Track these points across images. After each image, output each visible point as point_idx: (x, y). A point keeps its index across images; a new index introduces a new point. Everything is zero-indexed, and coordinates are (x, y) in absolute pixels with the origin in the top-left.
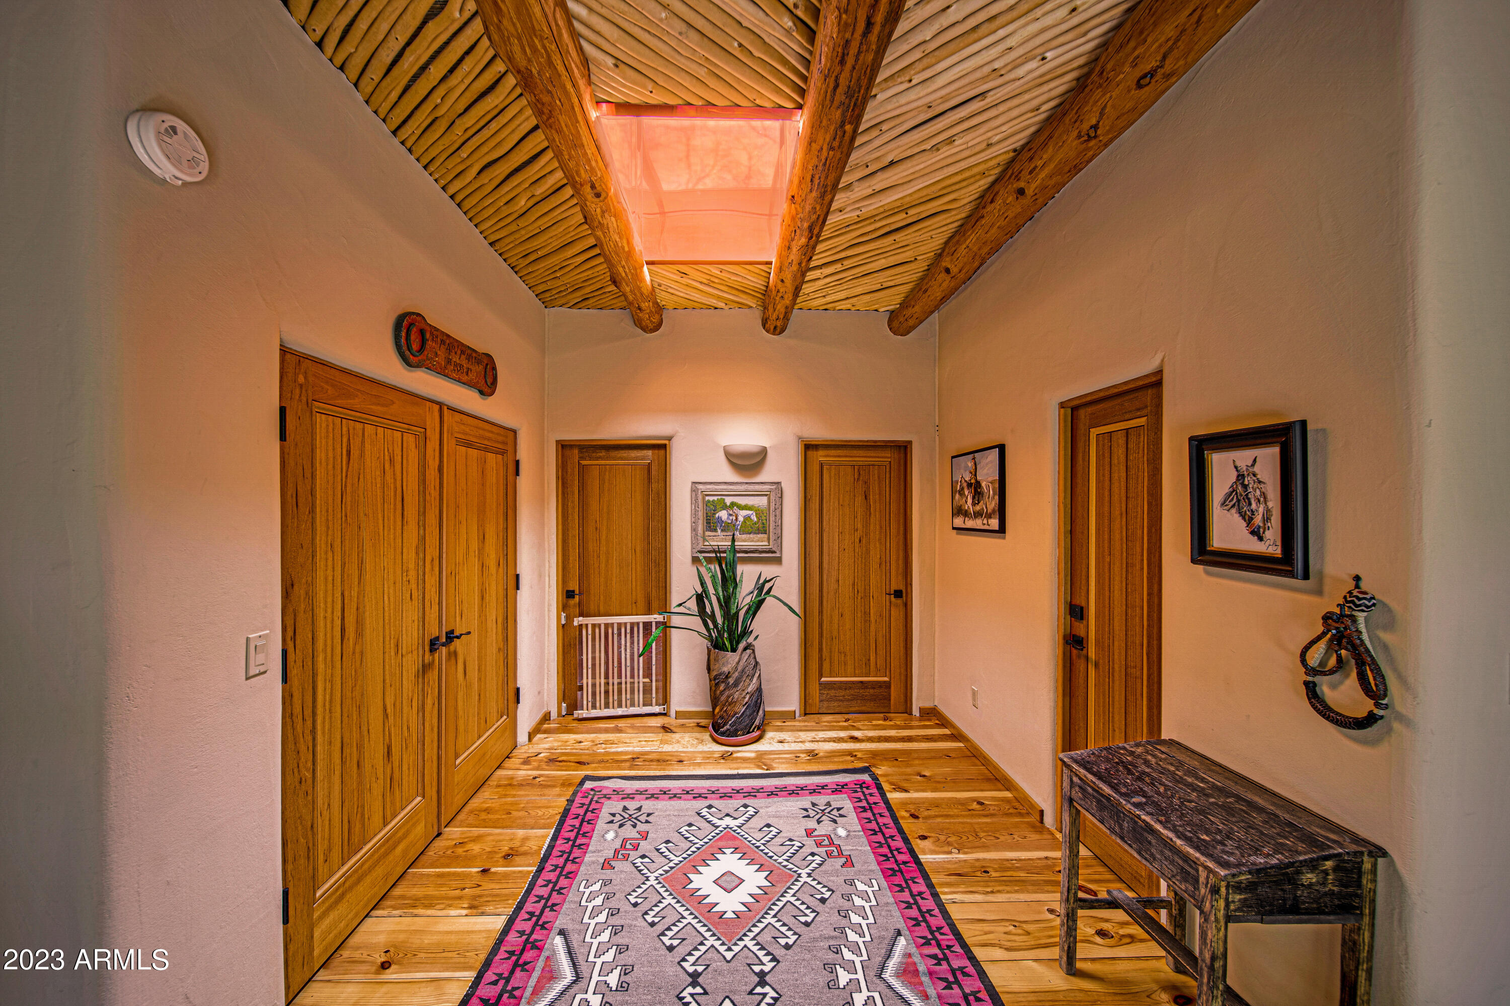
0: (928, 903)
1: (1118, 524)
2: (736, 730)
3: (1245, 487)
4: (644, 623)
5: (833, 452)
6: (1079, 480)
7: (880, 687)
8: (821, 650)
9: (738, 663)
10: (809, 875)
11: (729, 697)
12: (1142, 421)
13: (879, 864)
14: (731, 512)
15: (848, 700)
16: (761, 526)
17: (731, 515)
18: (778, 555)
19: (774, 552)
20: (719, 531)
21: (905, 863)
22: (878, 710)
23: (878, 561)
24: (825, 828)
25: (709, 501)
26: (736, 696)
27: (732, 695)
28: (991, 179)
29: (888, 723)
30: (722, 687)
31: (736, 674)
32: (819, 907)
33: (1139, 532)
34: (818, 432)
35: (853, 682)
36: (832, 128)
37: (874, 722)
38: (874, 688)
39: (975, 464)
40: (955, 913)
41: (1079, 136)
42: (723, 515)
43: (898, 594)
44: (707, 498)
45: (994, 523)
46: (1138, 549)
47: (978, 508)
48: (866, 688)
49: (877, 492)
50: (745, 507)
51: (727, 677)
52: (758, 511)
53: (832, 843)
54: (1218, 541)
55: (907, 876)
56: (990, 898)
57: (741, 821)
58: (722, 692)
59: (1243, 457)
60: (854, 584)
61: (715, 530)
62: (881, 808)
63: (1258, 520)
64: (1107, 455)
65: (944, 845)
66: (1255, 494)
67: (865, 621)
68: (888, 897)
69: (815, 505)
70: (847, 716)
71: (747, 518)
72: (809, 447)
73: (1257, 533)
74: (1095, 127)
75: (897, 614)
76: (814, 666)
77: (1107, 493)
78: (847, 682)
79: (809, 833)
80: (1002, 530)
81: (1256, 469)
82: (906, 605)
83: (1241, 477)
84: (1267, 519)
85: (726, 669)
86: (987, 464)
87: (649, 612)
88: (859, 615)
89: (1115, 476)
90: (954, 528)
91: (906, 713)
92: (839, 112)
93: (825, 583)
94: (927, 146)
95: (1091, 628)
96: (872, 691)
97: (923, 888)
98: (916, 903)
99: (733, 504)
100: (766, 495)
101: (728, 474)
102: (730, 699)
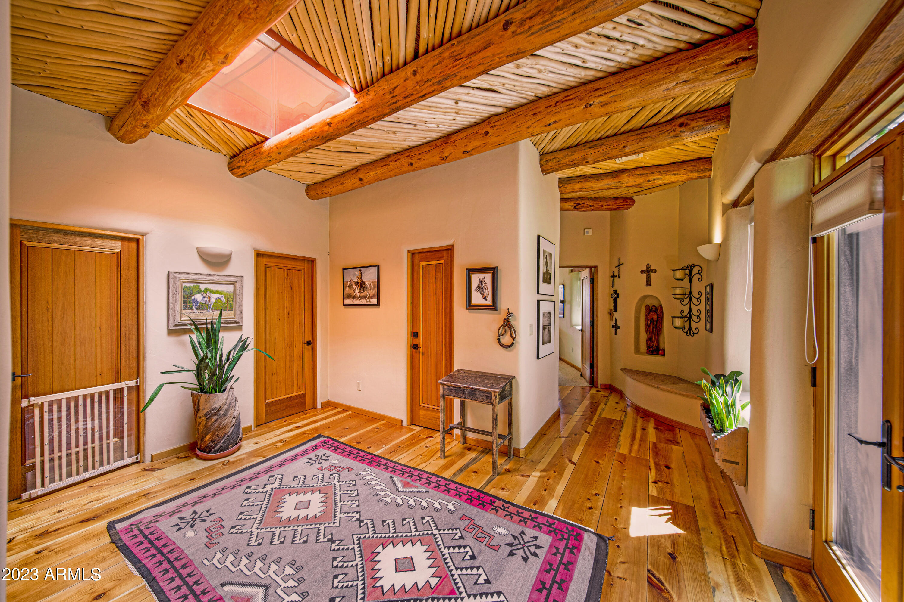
0: (392, 465)
1: (433, 299)
2: (228, 445)
3: (482, 285)
4: (115, 390)
5: (273, 260)
6: (415, 282)
7: (300, 397)
8: (265, 383)
9: (226, 399)
10: (339, 482)
11: (220, 424)
12: (442, 262)
13: (362, 463)
14: (205, 295)
15: (282, 410)
16: (229, 305)
17: (205, 297)
18: (240, 324)
19: (239, 323)
20: (195, 309)
21: (371, 458)
22: (299, 411)
23: (298, 325)
24: (325, 464)
25: (186, 287)
26: (226, 422)
27: (223, 422)
28: (395, 151)
29: (308, 415)
30: (214, 419)
31: (226, 407)
32: (356, 488)
33: (441, 301)
34: (267, 247)
35: (285, 399)
36: (381, 113)
37: (301, 417)
38: (297, 399)
39: (361, 273)
40: (403, 462)
41: (440, 157)
42: (199, 297)
43: (309, 343)
44: (184, 284)
45: (374, 301)
46: (441, 308)
47: (363, 294)
48: (293, 400)
49: (297, 286)
50: (217, 292)
51: (219, 410)
52: (227, 296)
53: (335, 467)
54: (474, 302)
55: (377, 461)
56: (408, 453)
57: (277, 483)
58: (214, 423)
59: (481, 276)
60: (285, 340)
61: (191, 309)
62: (343, 447)
63: (485, 295)
64: (427, 273)
65: (379, 447)
66: (484, 287)
67: (292, 361)
68: (377, 470)
69: (262, 292)
70: (285, 419)
71: (218, 300)
72: (259, 255)
73: (485, 298)
74: (447, 157)
75: (308, 354)
76: (262, 394)
77: (427, 287)
78: (281, 400)
79: (321, 469)
80: (378, 304)
81: (485, 280)
82: (313, 349)
83: (481, 282)
84: (488, 294)
85: (217, 406)
86: (369, 274)
87: (118, 379)
88: (288, 358)
89: (431, 281)
90: (344, 305)
91: (314, 408)
92: (388, 111)
93: (268, 341)
94: (385, 129)
95: (421, 340)
96: (295, 401)
97: (386, 461)
98: (388, 466)
99: (206, 290)
100: (233, 284)
101: (201, 268)
102: (221, 426)
